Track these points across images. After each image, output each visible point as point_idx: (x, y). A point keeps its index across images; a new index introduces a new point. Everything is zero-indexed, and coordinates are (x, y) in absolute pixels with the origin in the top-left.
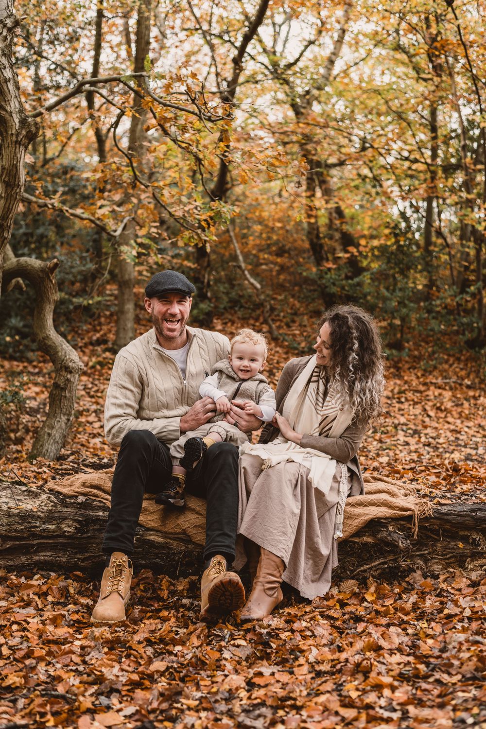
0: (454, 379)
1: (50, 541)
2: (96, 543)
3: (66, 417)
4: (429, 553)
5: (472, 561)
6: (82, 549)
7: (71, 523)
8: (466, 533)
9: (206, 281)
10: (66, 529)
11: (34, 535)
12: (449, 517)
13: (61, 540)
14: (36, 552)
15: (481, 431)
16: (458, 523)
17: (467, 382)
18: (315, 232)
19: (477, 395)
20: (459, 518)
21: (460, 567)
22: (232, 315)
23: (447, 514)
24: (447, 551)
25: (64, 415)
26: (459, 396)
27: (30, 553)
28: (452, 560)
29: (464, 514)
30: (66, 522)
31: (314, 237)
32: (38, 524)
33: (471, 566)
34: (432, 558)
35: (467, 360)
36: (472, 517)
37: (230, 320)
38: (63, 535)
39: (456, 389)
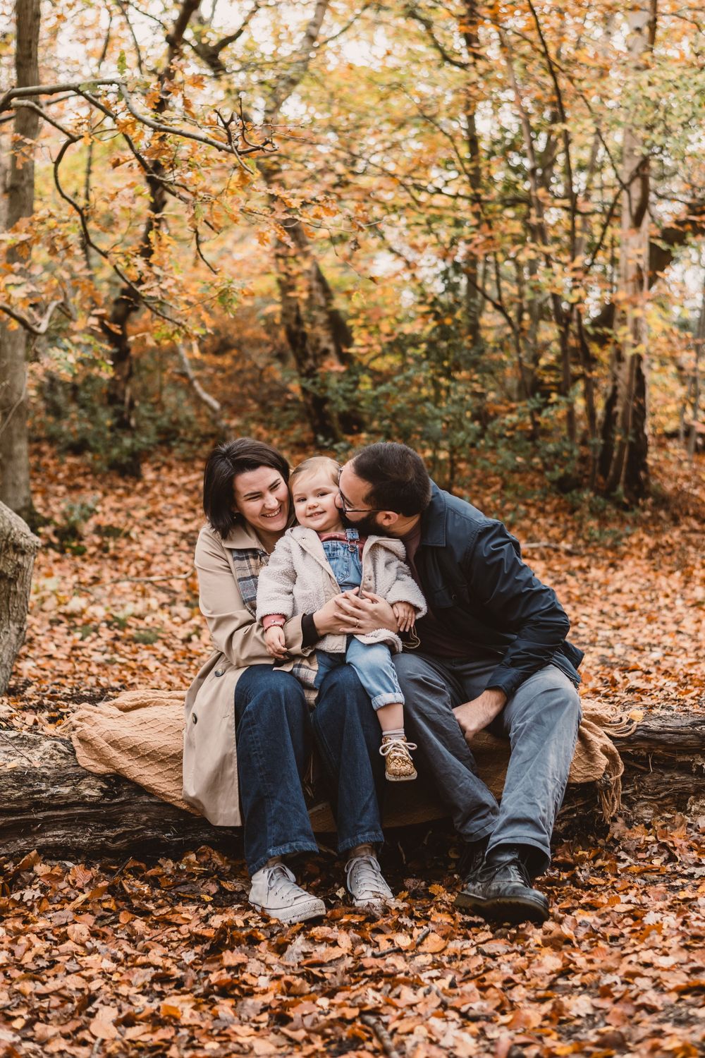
0: (544, 542)
1: (63, 813)
2: (132, 811)
3: (17, 625)
4: (634, 793)
5: (697, 799)
6: (112, 822)
7: (93, 782)
8: (688, 758)
9: (127, 399)
10: (87, 792)
11: (38, 805)
12: (663, 737)
13: (79, 810)
14: (41, 832)
15: (607, 620)
16: (677, 744)
17: (565, 546)
18: (294, 314)
19: (584, 565)
20: (677, 737)
21: (679, 809)
22: (166, 455)
23: (659, 733)
24: (660, 787)
25: (14, 622)
26: (557, 568)
27: (31, 834)
28: (667, 801)
29: (684, 730)
30: (86, 781)
31: (291, 321)
32: (43, 787)
33: (694, 808)
34: (639, 800)
35: (555, 511)
36: (697, 734)
37: (164, 464)
38: (82, 802)
39: (550, 557)
